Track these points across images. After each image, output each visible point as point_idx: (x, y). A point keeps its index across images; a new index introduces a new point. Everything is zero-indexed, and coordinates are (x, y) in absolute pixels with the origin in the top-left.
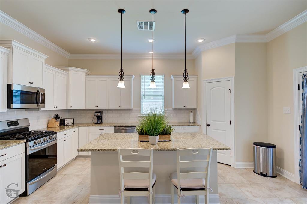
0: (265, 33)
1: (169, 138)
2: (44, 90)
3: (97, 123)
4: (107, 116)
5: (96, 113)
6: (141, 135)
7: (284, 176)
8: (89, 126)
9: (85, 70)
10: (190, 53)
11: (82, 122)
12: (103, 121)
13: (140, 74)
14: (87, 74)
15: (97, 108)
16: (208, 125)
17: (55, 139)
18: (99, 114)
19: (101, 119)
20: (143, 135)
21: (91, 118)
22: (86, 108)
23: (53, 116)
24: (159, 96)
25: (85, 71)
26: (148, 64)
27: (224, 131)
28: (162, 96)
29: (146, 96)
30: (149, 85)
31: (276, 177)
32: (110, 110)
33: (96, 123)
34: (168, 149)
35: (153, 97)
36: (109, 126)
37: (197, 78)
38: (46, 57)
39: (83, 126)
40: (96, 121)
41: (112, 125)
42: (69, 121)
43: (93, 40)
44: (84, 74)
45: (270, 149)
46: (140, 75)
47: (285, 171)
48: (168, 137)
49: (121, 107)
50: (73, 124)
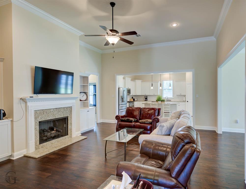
2: (130, 89)
3: (146, 101)
4: (149, 98)
9: (141, 80)
12: (148, 100)
14: (142, 81)
15: (145, 95)
17: (134, 104)
18: (146, 97)
19: (147, 99)
21: (143, 98)
22: (141, 95)
23: (131, 97)
28: (172, 89)
29: (165, 89)
32: (150, 95)
38: (131, 79)
39: (141, 101)
40: (145, 100)
41: (151, 101)
42: (136, 100)
46: (162, 81)
50: (137, 101)
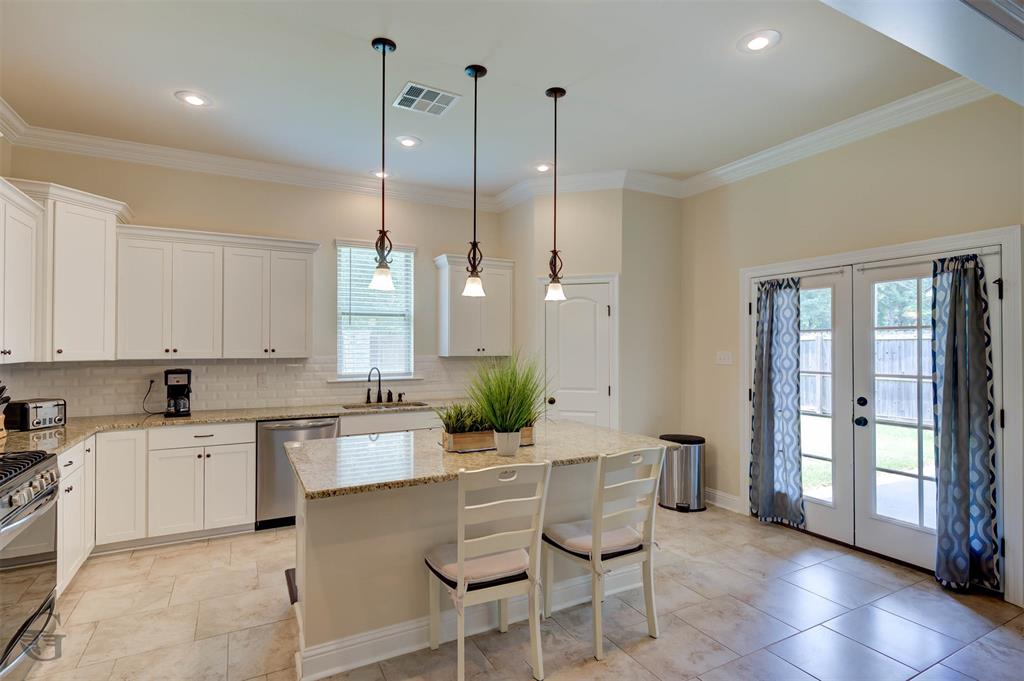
0: (682, 177)
1: (530, 436)
4: (204, 387)
5: (170, 376)
6: (458, 435)
7: (717, 505)
8: (150, 425)
10: (492, 195)
11: (88, 414)
13: (335, 241)
15: (171, 356)
16: (552, 401)
18: (178, 379)
19: (187, 396)
20: (463, 435)
22: (120, 357)
24: (396, 315)
25: (120, 208)
26: (365, 209)
27: (593, 415)
28: (404, 315)
29: (356, 314)
30: (370, 281)
31: (704, 509)
33: (168, 415)
34: (562, 462)
35: (377, 319)
36: (237, 421)
37: (513, 268)
39: (120, 428)
41: (247, 418)
42: (44, 413)
43: (194, 100)
44: (112, 219)
45: (694, 448)
46: (335, 244)
47: (719, 494)
48: (528, 433)
49: (273, 351)
50: (64, 424)
